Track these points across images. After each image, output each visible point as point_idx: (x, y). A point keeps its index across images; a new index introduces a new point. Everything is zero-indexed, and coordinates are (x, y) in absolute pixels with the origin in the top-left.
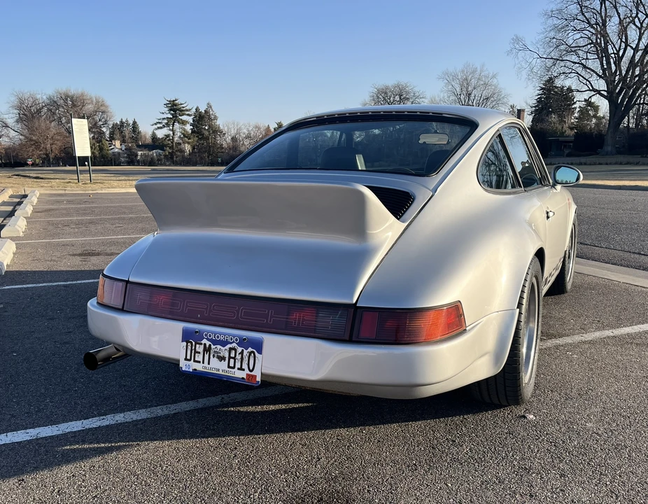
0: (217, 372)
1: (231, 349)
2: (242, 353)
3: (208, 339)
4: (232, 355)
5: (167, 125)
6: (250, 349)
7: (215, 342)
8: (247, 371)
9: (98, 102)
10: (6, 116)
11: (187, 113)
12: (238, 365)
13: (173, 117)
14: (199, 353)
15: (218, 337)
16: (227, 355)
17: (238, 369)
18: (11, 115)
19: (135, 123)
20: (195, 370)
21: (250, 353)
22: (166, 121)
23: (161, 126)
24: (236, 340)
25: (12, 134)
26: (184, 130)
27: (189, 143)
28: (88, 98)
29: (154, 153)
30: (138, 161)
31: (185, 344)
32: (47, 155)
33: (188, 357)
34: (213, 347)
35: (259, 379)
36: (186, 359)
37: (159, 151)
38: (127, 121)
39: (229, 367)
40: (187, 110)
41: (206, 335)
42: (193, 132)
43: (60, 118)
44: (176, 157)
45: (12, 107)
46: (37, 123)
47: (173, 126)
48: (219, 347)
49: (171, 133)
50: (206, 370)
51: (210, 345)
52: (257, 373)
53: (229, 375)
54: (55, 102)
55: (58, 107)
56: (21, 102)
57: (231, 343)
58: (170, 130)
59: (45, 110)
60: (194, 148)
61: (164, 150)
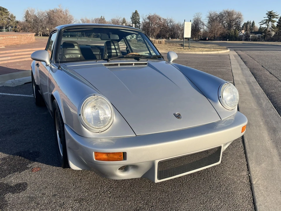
5: (266, 23)
9: (238, 14)
10: (204, 21)
11: (276, 17)
13: (269, 19)
18: (206, 20)
19: (253, 22)
22: (265, 21)
23: (263, 23)
25: (205, 27)
26: (273, 25)
27: (274, 31)
28: (235, 12)
29: (257, 35)
30: (249, 39)
32: (215, 36)
37: (260, 35)
38: (250, 21)
40: (276, 16)
42: (278, 25)
43: (223, 21)
44: (267, 38)
45: (208, 17)
46: (213, 24)
47: (268, 23)
49: (267, 26)
54: (222, 15)
55: (223, 16)
56: (211, 15)
58: (266, 25)
59: (218, 18)
60: (276, 33)
61: (262, 34)
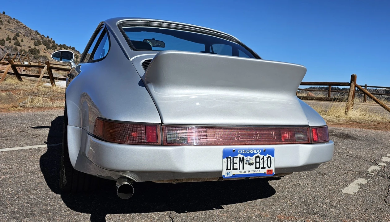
0: (249, 173)
1: (256, 157)
2: (263, 158)
3: (241, 154)
4: (258, 160)
6: (268, 155)
7: (246, 155)
8: (267, 168)
12: (261, 166)
14: (236, 163)
15: (248, 151)
16: (254, 162)
17: (262, 168)
20: (234, 175)
21: (268, 158)
24: (259, 151)
31: (226, 159)
33: (229, 168)
34: (245, 158)
35: (274, 171)
36: (227, 169)
39: (256, 168)
41: (240, 152)
48: (249, 157)
50: (241, 173)
51: (243, 157)
52: (273, 168)
53: (256, 173)
57: (256, 154)
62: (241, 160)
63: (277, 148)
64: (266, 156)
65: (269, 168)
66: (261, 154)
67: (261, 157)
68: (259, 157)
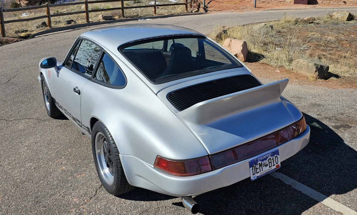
0: (266, 172)
1: (269, 160)
2: (273, 159)
3: (260, 161)
4: (270, 162)
6: (275, 155)
7: (262, 160)
12: (273, 164)
14: (258, 168)
15: (264, 157)
16: (268, 163)
17: (273, 166)
20: (257, 177)
21: (276, 157)
24: (270, 154)
31: (251, 168)
33: (254, 173)
34: (262, 163)
35: (280, 165)
36: (253, 174)
39: (270, 167)
41: (259, 159)
48: (264, 161)
50: (261, 174)
51: (261, 162)
52: (279, 163)
53: (270, 170)
57: (268, 157)
62: (261, 165)
63: (280, 148)
64: (274, 156)
65: (277, 164)
66: (271, 156)
67: (272, 158)
68: (270, 159)
